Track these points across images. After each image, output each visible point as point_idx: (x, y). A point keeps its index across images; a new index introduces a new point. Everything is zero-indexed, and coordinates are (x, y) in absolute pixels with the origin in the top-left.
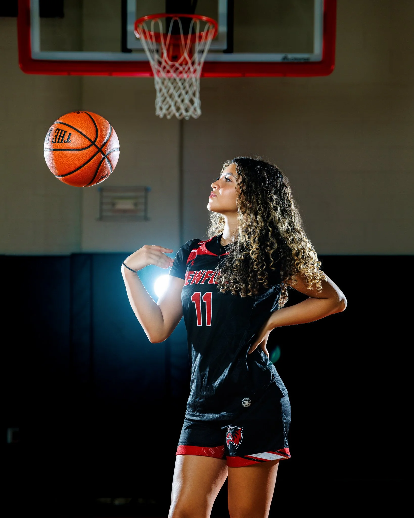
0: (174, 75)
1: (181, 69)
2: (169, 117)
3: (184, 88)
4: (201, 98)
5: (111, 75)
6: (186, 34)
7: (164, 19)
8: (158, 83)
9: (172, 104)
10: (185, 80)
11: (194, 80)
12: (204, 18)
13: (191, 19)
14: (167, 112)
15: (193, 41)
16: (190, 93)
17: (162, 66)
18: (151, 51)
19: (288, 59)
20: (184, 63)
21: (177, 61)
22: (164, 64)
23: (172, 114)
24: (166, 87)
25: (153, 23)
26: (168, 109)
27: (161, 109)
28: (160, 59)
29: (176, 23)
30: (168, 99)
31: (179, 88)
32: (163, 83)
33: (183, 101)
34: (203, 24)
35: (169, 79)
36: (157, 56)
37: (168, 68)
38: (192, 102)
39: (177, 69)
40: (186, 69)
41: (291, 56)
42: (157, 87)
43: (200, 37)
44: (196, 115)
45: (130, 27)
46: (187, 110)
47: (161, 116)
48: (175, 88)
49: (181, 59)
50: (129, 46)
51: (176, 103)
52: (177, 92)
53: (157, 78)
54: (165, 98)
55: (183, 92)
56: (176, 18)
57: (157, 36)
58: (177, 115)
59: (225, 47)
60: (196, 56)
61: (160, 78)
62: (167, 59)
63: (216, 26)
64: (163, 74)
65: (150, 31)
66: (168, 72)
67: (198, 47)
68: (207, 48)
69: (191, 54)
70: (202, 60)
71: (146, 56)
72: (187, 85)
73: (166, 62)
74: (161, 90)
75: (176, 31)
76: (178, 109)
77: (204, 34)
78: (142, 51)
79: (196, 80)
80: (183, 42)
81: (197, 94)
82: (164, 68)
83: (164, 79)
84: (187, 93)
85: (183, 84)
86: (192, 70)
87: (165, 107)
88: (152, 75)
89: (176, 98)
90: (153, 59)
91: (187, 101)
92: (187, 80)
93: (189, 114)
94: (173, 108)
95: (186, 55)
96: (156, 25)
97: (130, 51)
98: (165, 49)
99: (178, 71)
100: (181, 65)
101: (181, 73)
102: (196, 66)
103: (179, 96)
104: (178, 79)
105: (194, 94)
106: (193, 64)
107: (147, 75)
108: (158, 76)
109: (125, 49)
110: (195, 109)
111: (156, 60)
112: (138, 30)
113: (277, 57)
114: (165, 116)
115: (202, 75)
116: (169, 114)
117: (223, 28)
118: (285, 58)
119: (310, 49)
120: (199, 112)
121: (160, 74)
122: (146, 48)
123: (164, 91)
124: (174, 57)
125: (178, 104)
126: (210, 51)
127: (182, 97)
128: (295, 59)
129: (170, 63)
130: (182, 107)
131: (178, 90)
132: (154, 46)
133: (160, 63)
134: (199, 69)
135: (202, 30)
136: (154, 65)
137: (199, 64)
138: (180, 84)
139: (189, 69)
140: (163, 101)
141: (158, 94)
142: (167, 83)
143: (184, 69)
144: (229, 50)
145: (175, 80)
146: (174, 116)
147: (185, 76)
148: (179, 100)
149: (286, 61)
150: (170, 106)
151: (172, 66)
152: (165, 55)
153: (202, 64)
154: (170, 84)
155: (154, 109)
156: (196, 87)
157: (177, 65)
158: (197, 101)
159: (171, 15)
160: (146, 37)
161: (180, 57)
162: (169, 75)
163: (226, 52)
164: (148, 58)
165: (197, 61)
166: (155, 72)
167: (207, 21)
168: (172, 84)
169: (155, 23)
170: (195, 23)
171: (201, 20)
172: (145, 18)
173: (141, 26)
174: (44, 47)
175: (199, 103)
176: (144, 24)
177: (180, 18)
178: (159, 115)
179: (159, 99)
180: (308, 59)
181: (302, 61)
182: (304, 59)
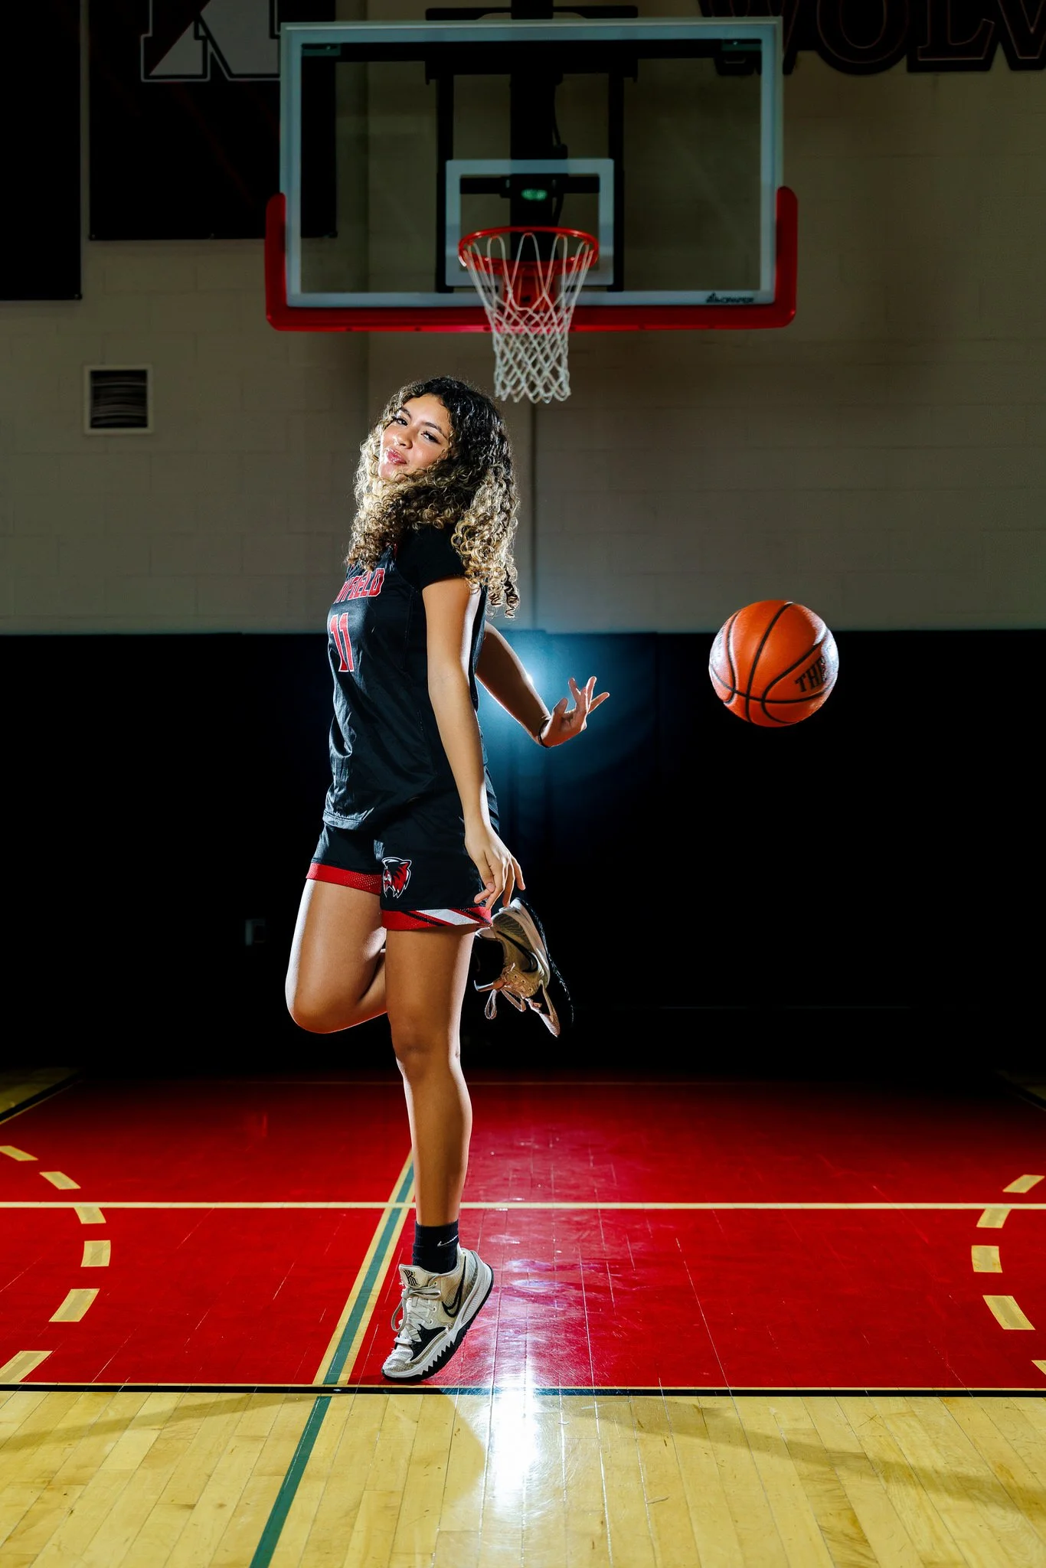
0: (526, 329)
1: (537, 318)
2: (516, 400)
3: (542, 351)
4: (570, 368)
5: (418, 330)
6: (545, 259)
7: (508, 235)
8: (498, 342)
9: (523, 378)
10: (543, 337)
11: (559, 337)
12: (576, 233)
13: (553, 236)
14: (514, 392)
15: (557, 272)
16: (553, 358)
17: (506, 314)
18: (487, 290)
19: (717, 300)
20: (542, 309)
21: (530, 307)
22: (508, 310)
23: (522, 394)
24: (511, 350)
25: (490, 241)
26: (515, 387)
27: (504, 386)
28: (503, 303)
29: (529, 241)
30: (515, 369)
31: (535, 349)
32: (507, 343)
33: (540, 372)
34: (574, 243)
35: (517, 336)
36: (496, 298)
37: (515, 316)
38: (555, 373)
39: (531, 318)
40: (546, 319)
41: (721, 295)
42: (497, 350)
43: (570, 265)
44: (563, 397)
45: (451, 250)
46: (547, 389)
47: (504, 398)
48: (526, 350)
49: (538, 302)
50: (449, 283)
51: (529, 374)
52: (530, 358)
53: (496, 335)
54: (511, 368)
55: (541, 358)
56: (527, 234)
57: (497, 263)
58: (531, 396)
59: (610, 281)
60: (562, 296)
61: (502, 335)
62: (514, 303)
63: (595, 247)
64: (507, 328)
65: (484, 257)
66: (515, 323)
67: (565, 282)
68: (580, 283)
69: (553, 295)
70: (573, 304)
71: (479, 297)
72: (547, 346)
73: (511, 306)
74: (503, 355)
75: (528, 256)
76: (532, 387)
77: (575, 260)
78: (473, 288)
79: (563, 338)
81: (565, 361)
82: (509, 317)
83: (509, 335)
84: (547, 358)
85: (539, 344)
86: (555, 320)
87: (510, 384)
88: (488, 328)
89: (529, 367)
90: (491, 304)
91: (546, 373)
92: (547, 338)
93: (550, 394)
94: (524, 385)
95: (545, 294)
96: (496, 247)
97: (450, 290)
98: (510, 286)
99: (533, 322)
100: (537, 311)
101: (537, 325)
102: (562, 313)
103: (534, 364)
104: (531, 336)
105: (559, 361)
106: (557, 309)
107: (480, 329)
108: (498, 330)
109: (442, 287)
110: (560, 386)
111: (495, 305)
112: (465, 252)
113: (697, 297)
114: (510, 397)
115: (571, 329)
116: (517, 395)
117: (607, 250)
118: (711, 299)
119: (755, 285)
120: (567, 391)
121: (501, 328)
122: (478, 284)
123: (509, 355)
124: (526, 300)
125: (531, 378)
126: (586, 288)
127: (538, 366)
128: (728, 300)
129: (519, 309)
130: (539, 383)
131: (532, 355)
132: (492, 283)
133: (501, 309)
134: (567, 318)
135: (571, 254)
136: (491, 311)
137: (568, 310)
138: (535, 343)
139: (551, 318)
140: (507, 373)
141: (499, 362)
142: (515, 343)
143: (542, 318)
144: (617, 286)
145: (526, 335)
146: (526, 396)
147: (544, 330)
148: (534, 372)
150: (518, 382)
151: (524, 313)
152: (510, 296)
153: (572, 311)
154: (518, 344)
155: (493, 387)
156: (563, 349)
157: (530, 311)
158: (564, 372)
159: (520, 229)
160: (477, 267)
161: (536, 300)
162: (517, 328)
163: (610, 289)
164: (482, 303)
165: (563, 306)
166: (492, 324)
167: (579, 239)
168: (522, 343)
169: (492, 242)
170: (561, 241)
171: (570, 236)
172: (478, 234)
173: (469, 248)
174: (307, 286)
175: (566, 376)
176: (475, 245)
177: (536, 234)
178: (500, 397)
179: (500, 370)
180: (751, 300)
181: (741, 303)
182: (743, 299)
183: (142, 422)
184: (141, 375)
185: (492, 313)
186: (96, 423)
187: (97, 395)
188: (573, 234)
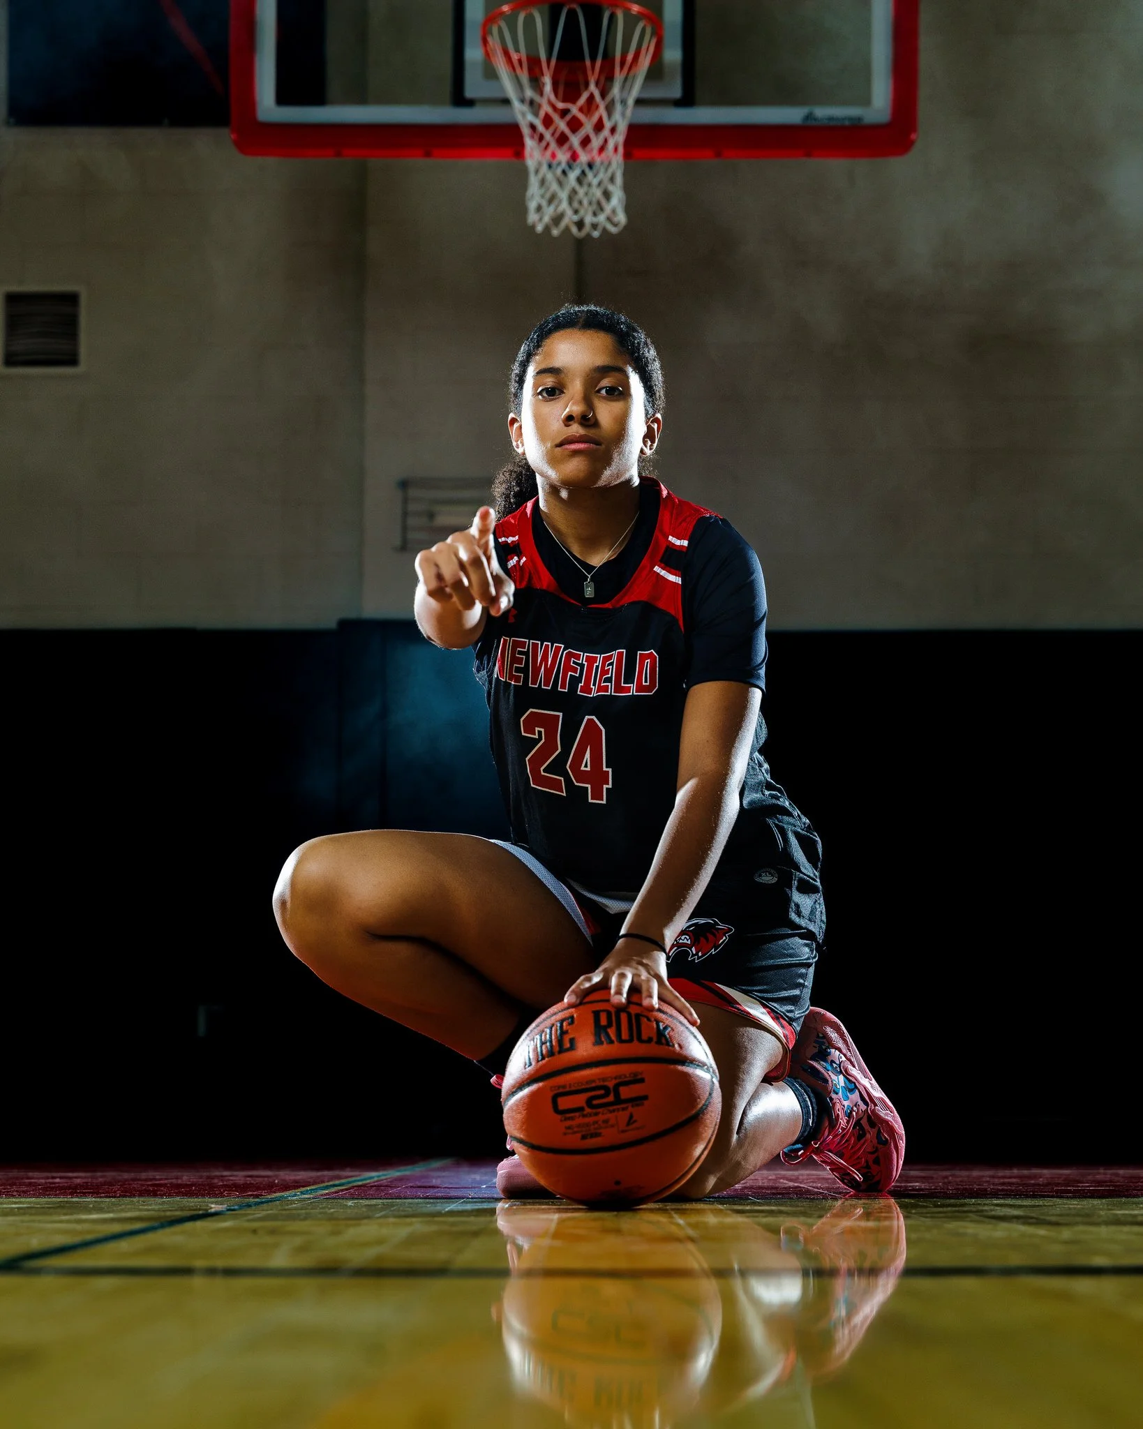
1: (583, 118)
2: (555, 232)
4: (627, 188)
7: (546, 7)
8: (532, 155)
11: (612, 146)
12: (635, 8)
13: (603, 8)
14: (552, 221)
16: (604, 175)
19: (815, 119)
20: (589, 109)
21: (574, 101)
22: (545, 108)
23: (563, 223)
25: (521, 17)
27: (539, 211)
28: (537, 98)
29: (572, 15)
30: (555, 186)
32: (543, 154)
33: (587, 191)
34: (631, 22)
36: (529, 94)
37: (554, 118)
38: (607, 195)
39: (574, 118)
40: (594, 120)
42: (531, 165)
44: (616, 226)
45: (473, 53)
46: (595, 215)
47: (539, 228)
49: (584, 96)
50: (469, 93)
51: (572, 194)
52: (574, 171)
53: (529, 142)
55: (589, 175)
56: (572, 4)
57: (533, 61)
58: (574, 226)
59: (676, 92)
62: (553, 97)
63: (657, 35)
65: (516, 45)
67: (619, 73)
73: (549, 102)
74: (538, 170)
79: (616, 150)
80: (588, 62)
81: (619, 180)
82: (547, 119)
86: (607, 124)
87: (547, 207)
89: (573, 185)
90: (522, 101)
93: (599, 224)
95: (593, 88)
96: (529, 22)
97: (470, 103)
98: (548, 75)
100: (583, 110)
102: (617, 117)
105: (612, 179)
106: (610, 109)
108: (534, 144)
109: (460, 100)
110: (613, 211)
111: (528, 103)
113: (790, 115)
114: (547, 229)
116: (557, 223)
117: (673, 55)
118: (809, 116)
119: (866, 101)
120: (621, 218)
124: (569, 88)
126: (646, 102)
128: (831, 119)
129: (561, 105)
133: (536, 107)
134: (622, 126)
136: (523, 112)
139: (601, 121)
140: (544, 193)
141: (534, 181)
144: (687, 100)
146: (567, 226)
149: (810, 123)
151: (564, 113)
152: (548, 88)
153: (627, 122)
155: (524, 211)
157: (574, 110)
158: (618, 194)
163: (678, 103)
165: (617, 105)
167: (641, 16)
169: (525, 18)
170: (612, 17)
171: (627, 11)
172: (505, 8)
173: (495, 30)
174: (283, 98)
175: (619, 200)
176: (503, 24)
177: (583, 7)
178: (533, 227)
179: (534, 189)
180: (860, 119)
181: (847, 123)
182: (850, 119)
183: (72, 360)
184: (71, 299)
185: (524, 115)
186: (11, 361)
187: (13, 324)
188: (630, 9)
